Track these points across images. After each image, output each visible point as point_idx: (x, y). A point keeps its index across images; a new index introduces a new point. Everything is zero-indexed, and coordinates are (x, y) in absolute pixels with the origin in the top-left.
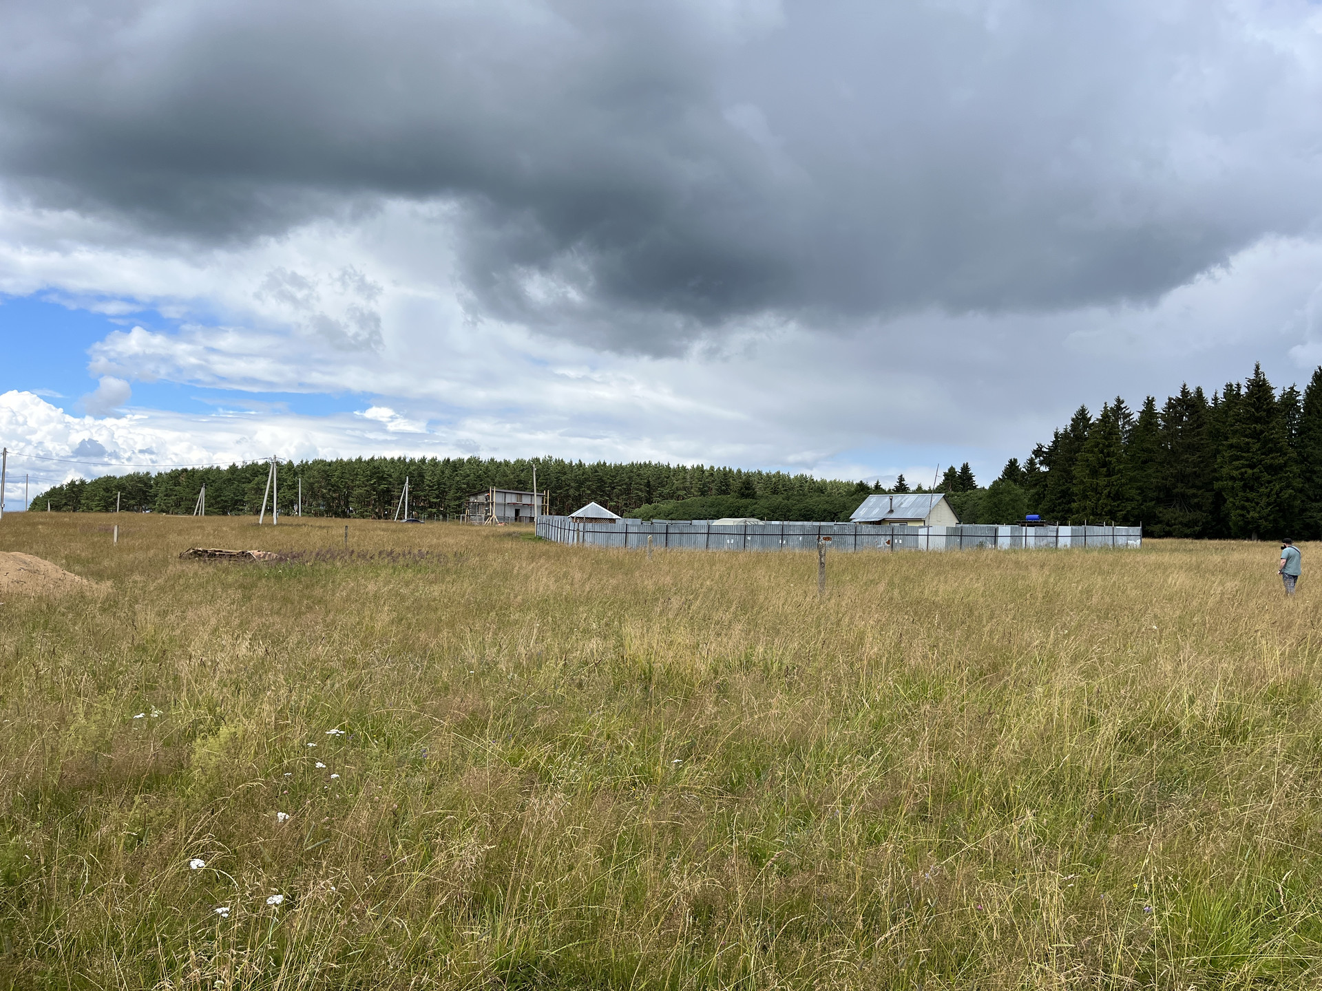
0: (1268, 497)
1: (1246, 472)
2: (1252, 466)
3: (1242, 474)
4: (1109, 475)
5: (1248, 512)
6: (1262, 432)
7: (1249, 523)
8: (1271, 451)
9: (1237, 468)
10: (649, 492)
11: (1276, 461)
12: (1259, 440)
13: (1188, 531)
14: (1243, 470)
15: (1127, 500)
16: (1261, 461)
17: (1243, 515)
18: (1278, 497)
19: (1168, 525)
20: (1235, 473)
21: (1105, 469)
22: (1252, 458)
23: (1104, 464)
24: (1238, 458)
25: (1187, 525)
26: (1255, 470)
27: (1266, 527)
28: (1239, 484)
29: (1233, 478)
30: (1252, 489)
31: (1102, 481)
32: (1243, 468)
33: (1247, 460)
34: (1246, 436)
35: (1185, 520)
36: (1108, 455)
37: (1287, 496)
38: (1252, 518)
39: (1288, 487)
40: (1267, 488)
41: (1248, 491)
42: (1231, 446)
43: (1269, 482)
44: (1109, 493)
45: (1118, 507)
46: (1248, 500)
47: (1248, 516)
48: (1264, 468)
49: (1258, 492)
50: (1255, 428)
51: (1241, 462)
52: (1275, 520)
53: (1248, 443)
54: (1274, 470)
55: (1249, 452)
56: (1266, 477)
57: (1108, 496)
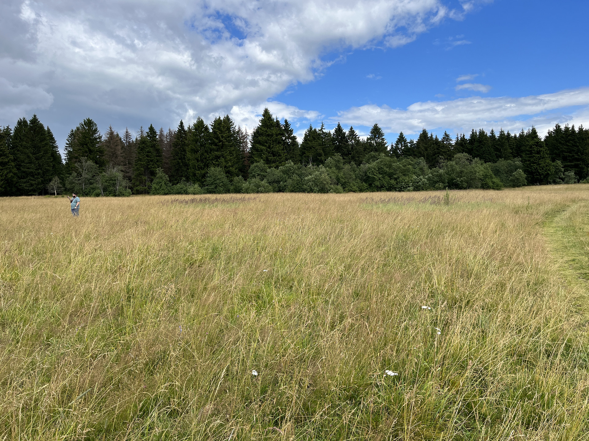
18: (6, 177)
37: (10, 176)
39: (10, 172)
52: (5, 187)
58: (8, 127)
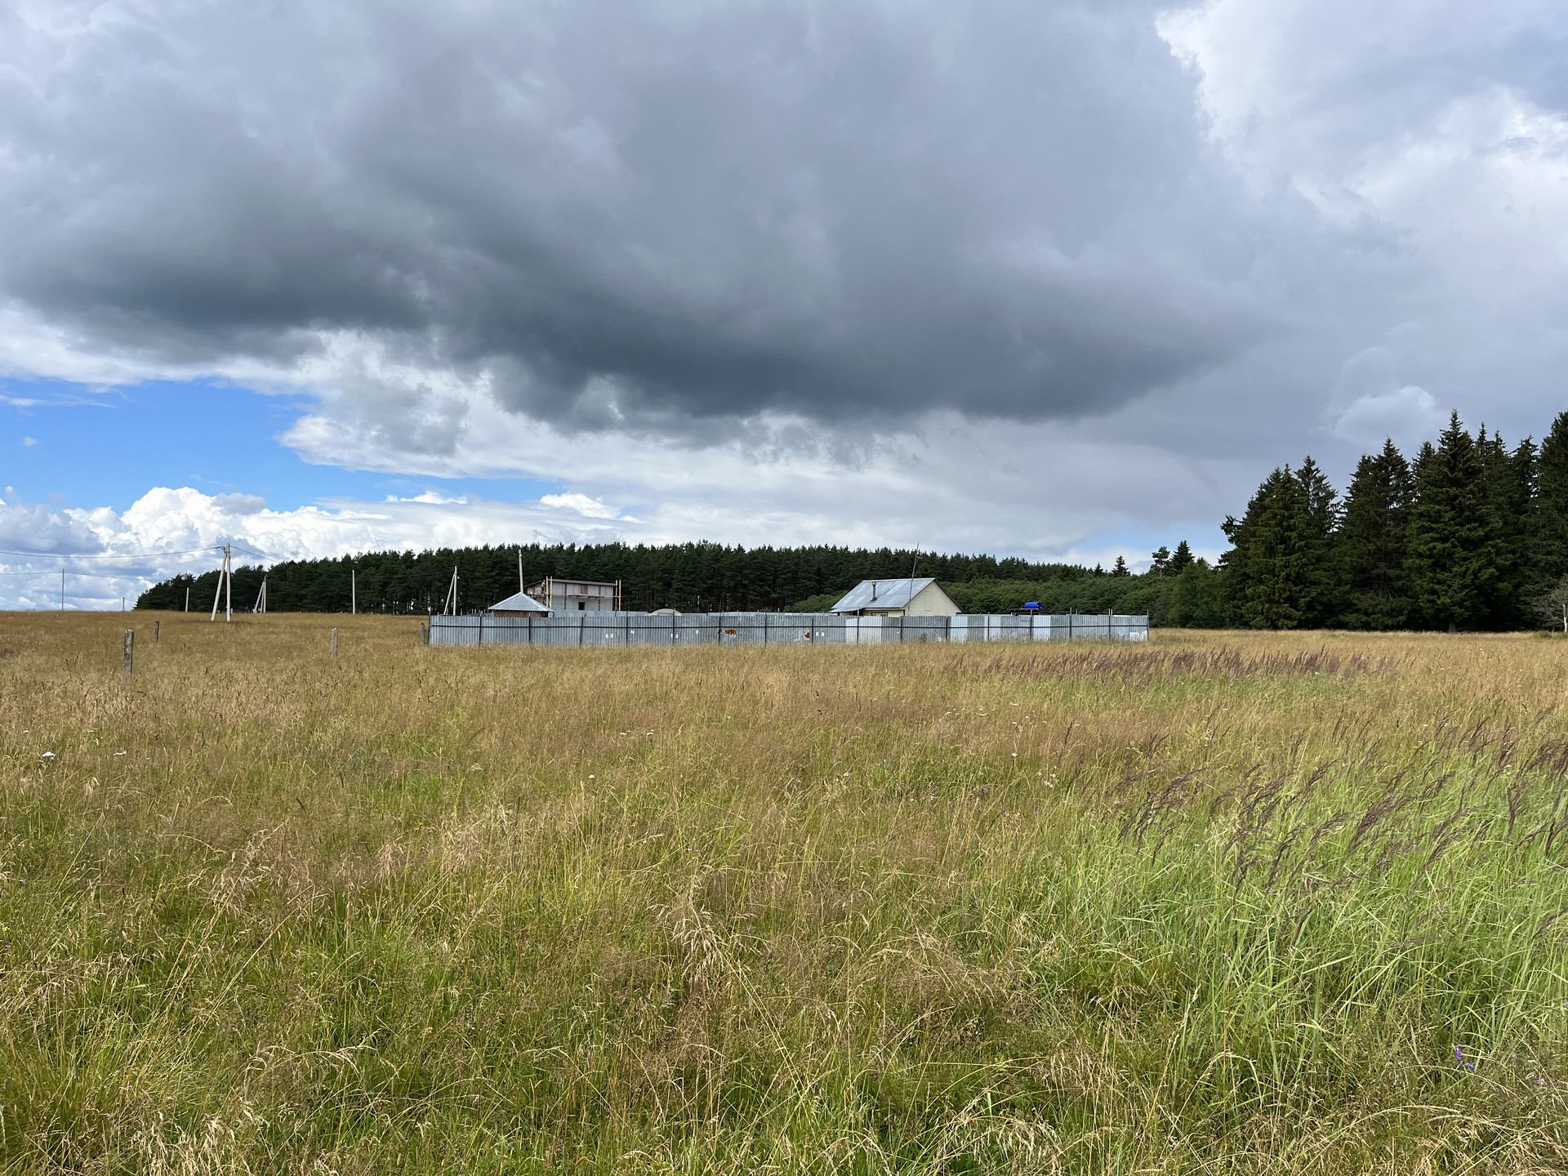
0: (1464, 577)
1: (1435, 547)
2: (1444, 540)
3: (1430, 550)
4: (1289, 552)
5: (1439, 598)
6: (1457, 497)
7: (1439, 611)
8: (1468, 521)
9: (1426, 543)
10: (819, 582)
11: (1474, 533)
12: (1453, 508)
13: (1390, 622)
14: (1431, 545)
15: (1314, 583)
16: (1454, 533)
17: (1433, 601)
18: (1476, 577)
19: (1366, 614)
20: (1422, 549)
21: (1283, 546)
22: (1444, 530)
23: (1284, 541)
24: (1429, 530)
25: (1391, 613)
26: (1447, 545)
27: (1461, 615)
28: (1426, 562)
29: (1420, 555)
30: (1444, 568)
31: (1278, 561)
32: (1430, 542)
33: (1437, 533)
34: (1439, 503)
35: (1386, 608)
36: (1290, 529)
37: (1486, 576)
38: (1443, 604)
39: (1489, 564)
40: (1462, 566)
41: (1438, 570)
42: (1421, 515)
43: (1465, 559)
44: (1288, 575)
45: (1300, 591)
46: (1439, 583)
47: (1439, 602)
48: (1459, 542)
49: (1451, 572)
50: (1448, 492)
51: (1431, 534)
52: (1474, 607)
53: (1439, 512)
54: (1469, 544)
55: (1440, 522)
56: (1460, 552)
57: (1288, 578)
58: (1527, 441)
